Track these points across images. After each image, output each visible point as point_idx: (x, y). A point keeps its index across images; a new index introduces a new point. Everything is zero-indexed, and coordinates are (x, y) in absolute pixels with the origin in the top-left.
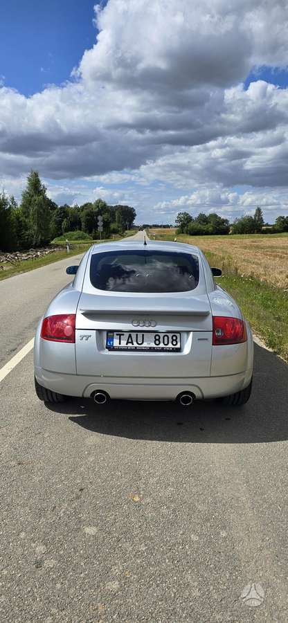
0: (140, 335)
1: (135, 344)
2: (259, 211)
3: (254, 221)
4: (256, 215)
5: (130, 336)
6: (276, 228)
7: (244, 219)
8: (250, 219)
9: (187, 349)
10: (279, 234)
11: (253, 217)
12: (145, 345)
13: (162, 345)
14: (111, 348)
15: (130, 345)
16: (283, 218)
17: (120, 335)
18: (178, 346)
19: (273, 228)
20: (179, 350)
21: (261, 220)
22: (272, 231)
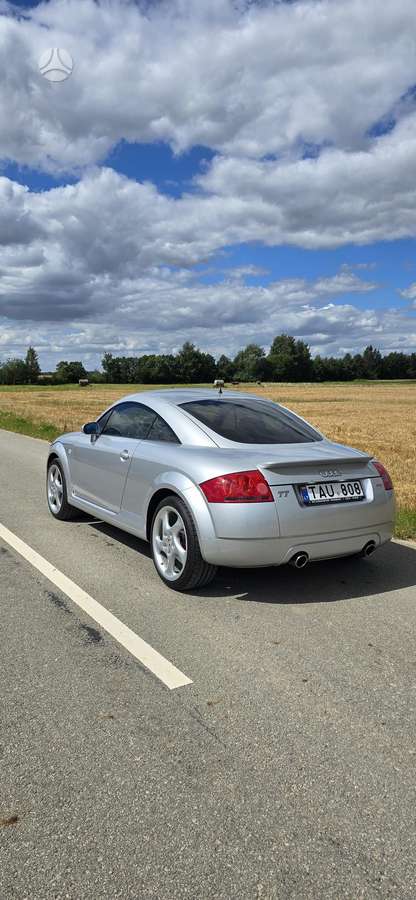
0: (328, 486)
1: (328, 497)
2: (32, 353)
3: (25, 367)
4: (27, 359)
5: (321, 488)
6: (59, 377)
7: (11, 364)
8: (19, 364)
9: (370, 495)
10: (62, 386)
11: (25, 362)
12: (336, 496)
13: (349, 495)
14: (308, 503)
15: (323, 497)
16: (66, 363)
17: (312, 488)
18: (362, 494)
19: (54, 377)
20: (364, 497)
21: (36, 366)
22: (52, 381)
